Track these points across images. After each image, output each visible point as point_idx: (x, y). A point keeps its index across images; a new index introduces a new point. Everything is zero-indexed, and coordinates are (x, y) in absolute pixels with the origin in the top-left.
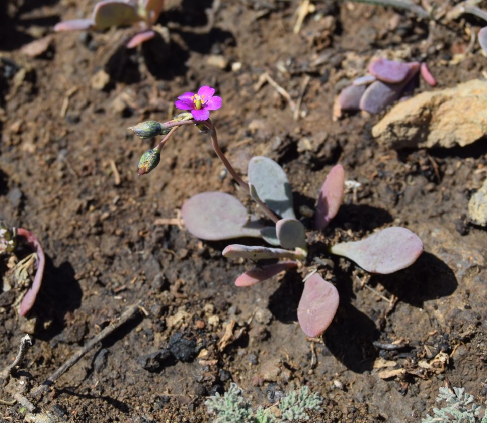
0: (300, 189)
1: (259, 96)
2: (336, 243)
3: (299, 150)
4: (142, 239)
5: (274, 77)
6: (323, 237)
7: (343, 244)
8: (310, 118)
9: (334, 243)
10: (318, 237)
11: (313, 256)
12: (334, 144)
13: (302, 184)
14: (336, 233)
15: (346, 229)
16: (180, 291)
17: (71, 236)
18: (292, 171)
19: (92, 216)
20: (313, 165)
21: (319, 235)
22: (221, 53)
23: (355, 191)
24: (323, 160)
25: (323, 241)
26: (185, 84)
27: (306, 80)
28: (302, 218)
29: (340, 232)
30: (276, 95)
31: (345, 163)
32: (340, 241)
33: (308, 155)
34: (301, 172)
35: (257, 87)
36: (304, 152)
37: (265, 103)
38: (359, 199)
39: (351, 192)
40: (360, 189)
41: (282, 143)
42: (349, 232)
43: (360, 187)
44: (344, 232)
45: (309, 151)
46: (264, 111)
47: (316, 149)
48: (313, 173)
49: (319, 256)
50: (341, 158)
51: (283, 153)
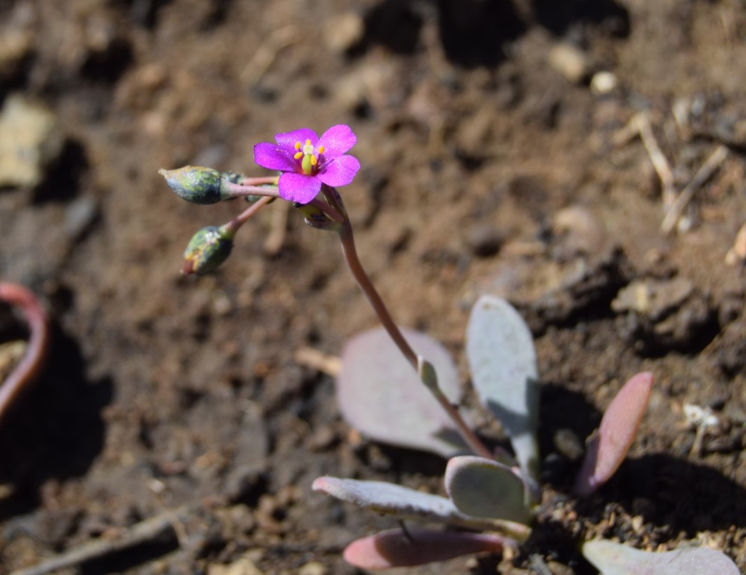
0: (591, 387)
1: (621, 156)
2: (599, 537)
3: (618, 305)
4: (259, 381)
5: (657, 130)
6: (572, 515)
7: (613, 545)
8: (693, 239)
9: (594, 536)
10: (561, 512)
11: (533, 552)
12: (702, 313)
13: (601, 378)
14: (606, 516)
15: (633, 515)
16: (279, 515)
17: (146, 327)
18: (594, 342)
19: (198, 298)
20: (639, 345)
21: (569, 507)
22: (584, 46)
23: (701, 431)
24: (667, 341)
25: (566, 524)
26: (492, 87)
27: (718, 155)
28: (551, 458)
29: (618, 514)
30: (645, 169)
31: (714, 362)
32: (609, 534)
33: (632, 323)
34: (611, 352)
35: (621, 136)
36: (625, 312)
37: (627, 175)
38: (705, 452)
39: (694, 429)
40: (714, 431)
41: (586, 279)
42: (637, 523)
43: (715, 426)
44: (627, 518)
45: (638, 314)
46: (617, 194)
47: (654, 313)
48: (635, 361)
49: (545, 554)
50: (709, 347)
51: (583, 301)
